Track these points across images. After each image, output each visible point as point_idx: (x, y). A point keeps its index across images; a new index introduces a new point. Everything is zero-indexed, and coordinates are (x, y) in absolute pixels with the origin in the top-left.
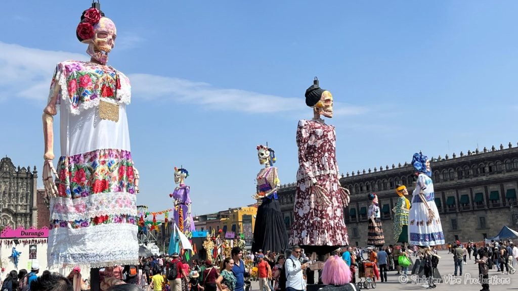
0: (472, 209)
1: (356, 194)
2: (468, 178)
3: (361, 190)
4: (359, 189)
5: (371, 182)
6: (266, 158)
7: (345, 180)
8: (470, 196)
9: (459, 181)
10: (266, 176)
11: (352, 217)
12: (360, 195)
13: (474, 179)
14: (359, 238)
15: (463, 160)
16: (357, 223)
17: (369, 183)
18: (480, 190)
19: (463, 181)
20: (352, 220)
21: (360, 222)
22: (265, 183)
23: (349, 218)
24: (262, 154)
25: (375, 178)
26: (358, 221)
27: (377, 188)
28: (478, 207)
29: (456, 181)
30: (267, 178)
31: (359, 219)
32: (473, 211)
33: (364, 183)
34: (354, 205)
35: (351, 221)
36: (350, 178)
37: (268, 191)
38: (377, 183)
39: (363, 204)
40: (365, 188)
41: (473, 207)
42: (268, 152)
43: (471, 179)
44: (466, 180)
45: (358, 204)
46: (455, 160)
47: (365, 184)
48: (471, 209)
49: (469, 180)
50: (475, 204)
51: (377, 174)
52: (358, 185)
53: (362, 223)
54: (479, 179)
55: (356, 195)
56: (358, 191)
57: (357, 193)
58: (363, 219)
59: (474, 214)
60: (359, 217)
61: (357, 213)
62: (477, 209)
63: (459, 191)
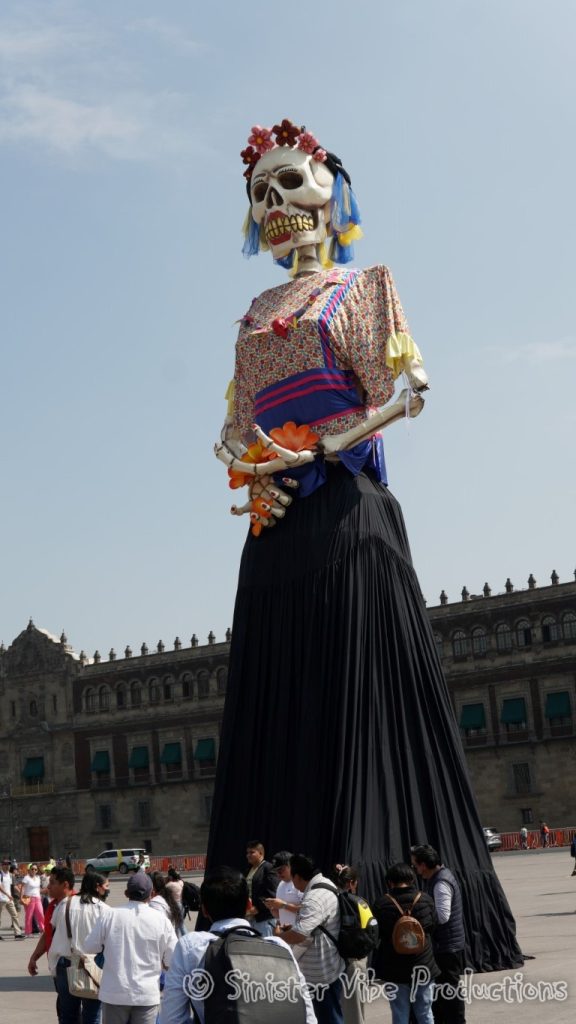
0: (493, 743)
1: (151, 705)
2: (483, 656)
3: (168, 695)
4: (162, 692)
5: (199, 671)
6: (313, 211)
7: (119, 668)
8: (487, 707)
9: (455, 667)
10: (330, 311)
11: (137, 770)
12: (161, 710)
13: (500, 662)
14: (157, 829)
15: (468, 610)
16: (152, 789)
17: (191, 676)
18: (516, 689)
19: (470, 666)
20: (137, 779)
21: (162, 785)
22: (319, 362)
23: (128, 774)
24: (293, 180)
25: (211, 660)
26: (154, 782)
27: (216, 688)
28: (509, 739)
29: (449, 667)
30: (336, 325)
31: (158, 777)
32: (497, 749)
33: (177, 677)
34: (145, 738)
35: (132, 782)
36: (136, 662)
37: (333, 423)
38: (215, 673)
39: (171, 735)
40: (178, 690)
41: (497, 738)
42: (324, 175)
43: (493, 661)
44: (477, 663)
45: (155, 735)
46: (448, 610)
47: (181, 677)
48: (491, 743)
49: (487, 664)
50: (501, 729)
51: (218, 649)
52: (157, 681)
53: (165, 789)
54: (513, 660)
55: (151, 710)
56: (158, 698)
57: (154, 703)
58: (169, 776)
59: (498, 758)
60: (158, 769)
61: (151, 759)
62: (505, 742)
63: (456, 694)
